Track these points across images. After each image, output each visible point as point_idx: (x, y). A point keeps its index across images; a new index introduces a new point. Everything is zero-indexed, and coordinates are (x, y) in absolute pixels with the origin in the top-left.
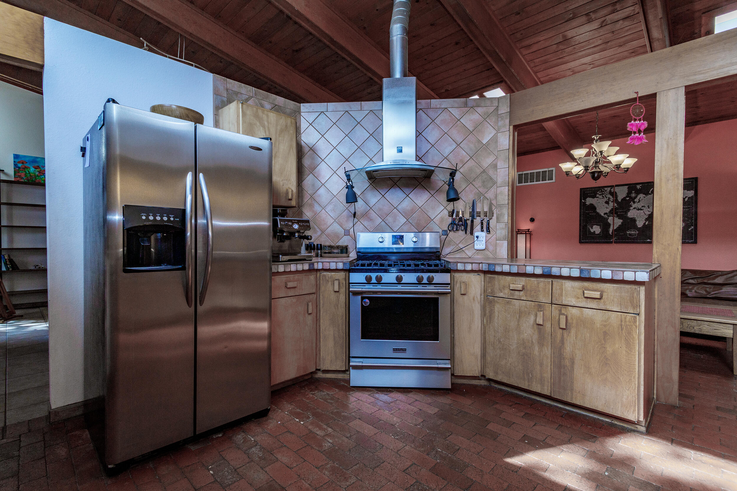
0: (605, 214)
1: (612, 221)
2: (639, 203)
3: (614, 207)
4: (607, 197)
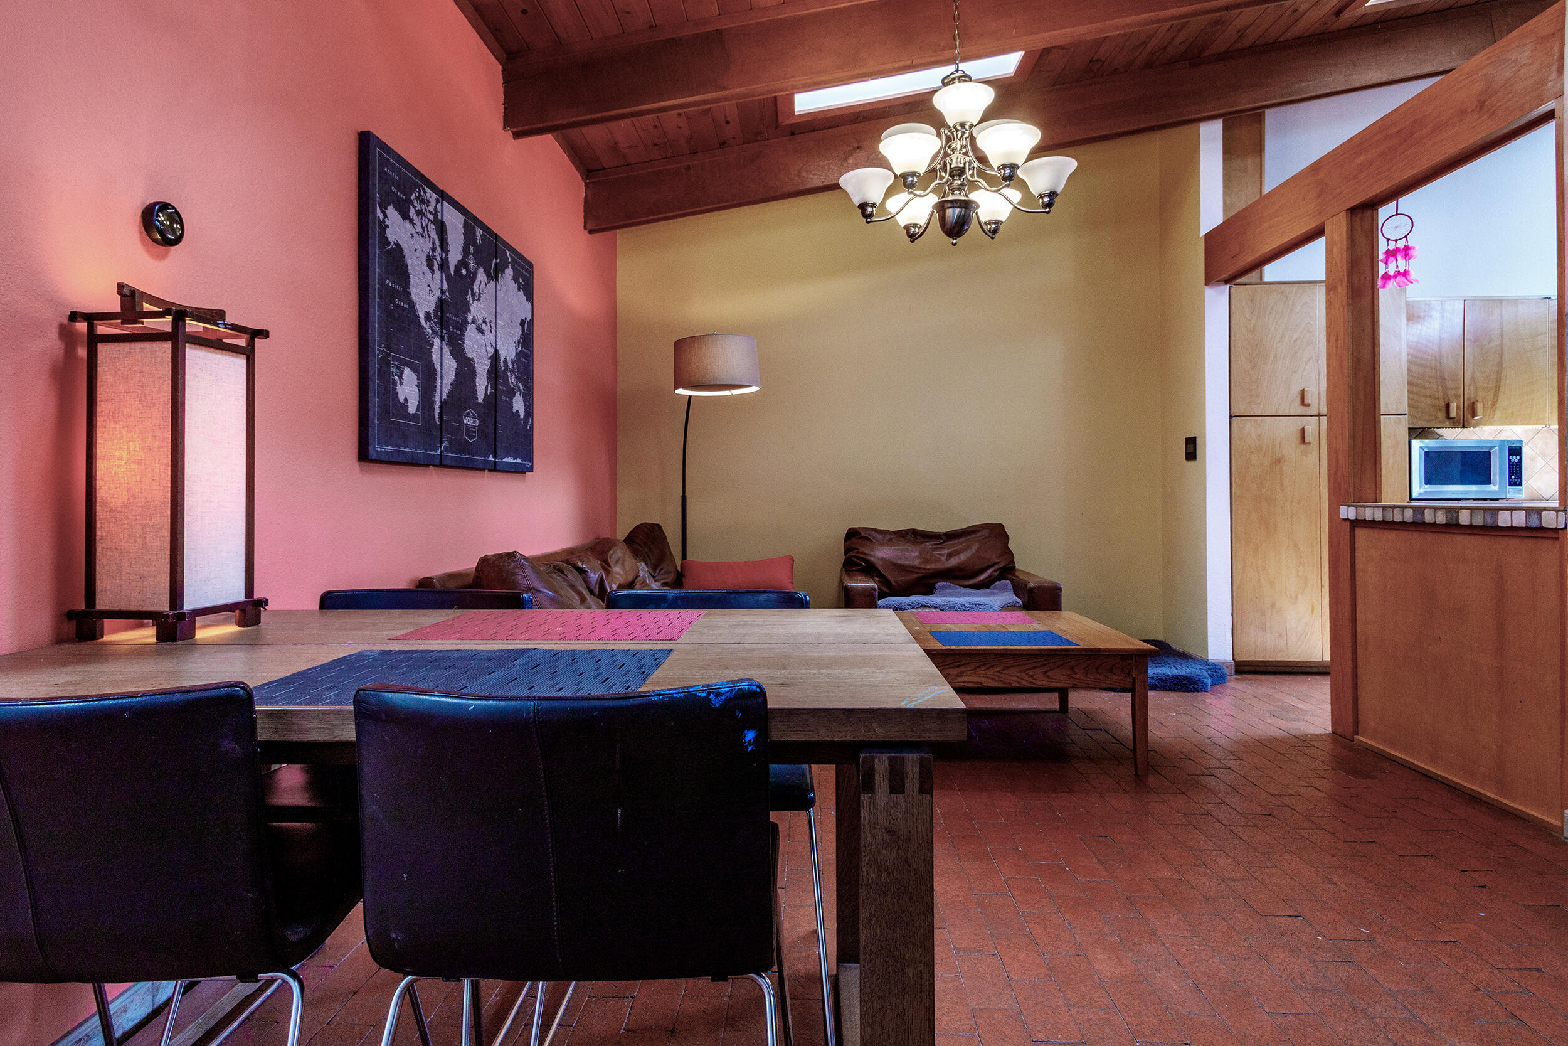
0: (427, 316)
1: (439, 358)
2: (478, 304)
3: (443, 292)
4: (429, 236)
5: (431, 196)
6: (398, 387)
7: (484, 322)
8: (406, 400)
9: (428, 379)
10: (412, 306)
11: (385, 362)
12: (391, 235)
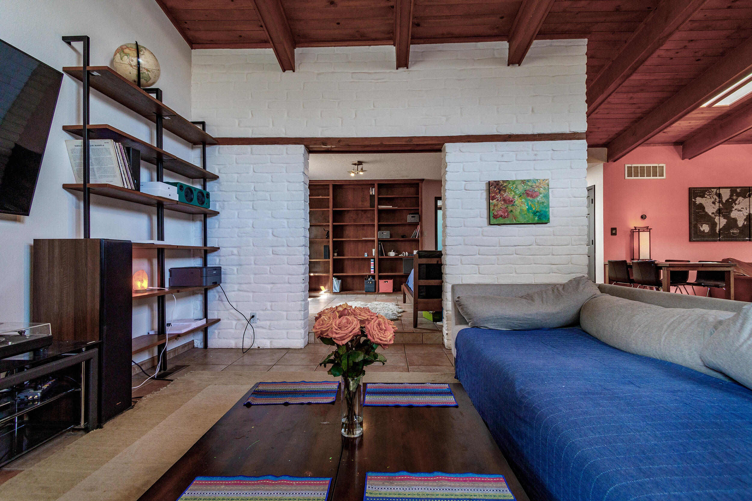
0: (713, 213)
1: (718, 220)
2: (739, 205)
3: (719, 207)
4: (713, 198)
5: (715, 190)
6: (701, 228)
7: (742, 208)
8: (704, 230)
9: (713, 225)
10: (706, 213)
11: (696, 224)
12: (697, 203)
